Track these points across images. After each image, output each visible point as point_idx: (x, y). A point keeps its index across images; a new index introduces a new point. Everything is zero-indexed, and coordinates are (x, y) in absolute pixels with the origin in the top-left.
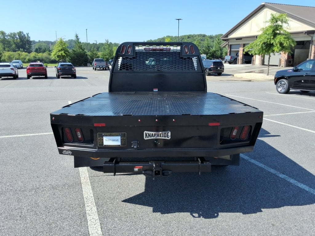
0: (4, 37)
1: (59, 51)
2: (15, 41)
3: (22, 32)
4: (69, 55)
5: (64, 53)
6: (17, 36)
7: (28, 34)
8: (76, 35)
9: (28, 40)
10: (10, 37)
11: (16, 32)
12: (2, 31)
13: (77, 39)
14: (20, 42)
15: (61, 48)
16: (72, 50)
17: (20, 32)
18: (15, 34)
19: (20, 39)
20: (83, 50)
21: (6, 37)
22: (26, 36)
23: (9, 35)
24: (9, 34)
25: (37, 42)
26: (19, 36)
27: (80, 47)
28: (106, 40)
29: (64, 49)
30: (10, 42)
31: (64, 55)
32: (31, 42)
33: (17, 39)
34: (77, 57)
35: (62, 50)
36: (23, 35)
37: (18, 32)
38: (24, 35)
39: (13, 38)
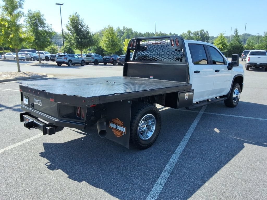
0: (190, 35)
1: (218, 44)
2: (197, 38)
3: (204, 30)
4: (226, 48)
5: (222, 46)
6: (199, 34)
7: (207, 32)
8: (236, 30)
9: (207, 36)
10: (194, 35)
11: (199, 31)
12: (189, 31)
13: (236, 33)
14: (201, 38)
15: (220, 42)
16: (230, 43)
17: (202, 30)
18: (198, 32)
19: (201, 35)
20: (240, 43)
21: (191, 35)
22: (206, 33)
23: (194, 34)
24: (193, 32)
25: (215, 38)
26: (201, 33)
27: (238, 41)
28: (264, 33)
29: (222, 43)
30: (193, 38)
31: (222, 48)
32: (209, 37)
33: (199, 36)
34: (233, 49)
35: (220, 43)
36: (203, 32)
37: (201, 30)
38: (205, 33)
39: (196, 35)
